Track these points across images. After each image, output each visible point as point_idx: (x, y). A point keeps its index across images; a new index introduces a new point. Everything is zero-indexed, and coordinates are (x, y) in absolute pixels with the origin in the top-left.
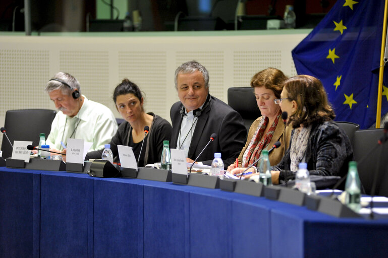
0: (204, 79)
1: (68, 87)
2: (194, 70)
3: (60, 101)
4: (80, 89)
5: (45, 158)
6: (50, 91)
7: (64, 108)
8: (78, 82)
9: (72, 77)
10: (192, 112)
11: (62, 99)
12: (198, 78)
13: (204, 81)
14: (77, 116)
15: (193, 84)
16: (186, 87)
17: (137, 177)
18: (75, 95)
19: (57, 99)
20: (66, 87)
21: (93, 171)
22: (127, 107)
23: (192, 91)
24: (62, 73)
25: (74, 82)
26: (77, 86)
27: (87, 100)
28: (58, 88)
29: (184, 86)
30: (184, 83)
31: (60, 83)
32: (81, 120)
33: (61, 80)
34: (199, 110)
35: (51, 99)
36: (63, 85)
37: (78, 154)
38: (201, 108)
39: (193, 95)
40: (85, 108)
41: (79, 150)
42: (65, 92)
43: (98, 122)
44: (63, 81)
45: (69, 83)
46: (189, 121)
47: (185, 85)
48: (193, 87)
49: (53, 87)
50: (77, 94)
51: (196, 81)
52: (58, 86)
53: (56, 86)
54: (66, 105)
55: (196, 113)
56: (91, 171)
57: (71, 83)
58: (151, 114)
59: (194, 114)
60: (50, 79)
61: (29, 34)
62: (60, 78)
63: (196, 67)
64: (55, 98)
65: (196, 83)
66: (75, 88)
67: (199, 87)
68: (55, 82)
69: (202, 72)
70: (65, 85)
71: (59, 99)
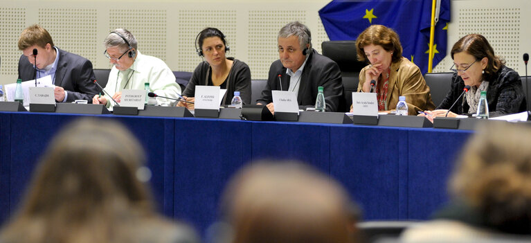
14: (131, 68)
17: (298, 120)
22: (215, 49)
41: (212, 97)
58: (231, 59)
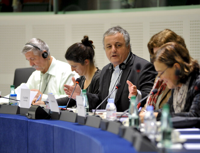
0: (124, 39)
1: (38, 49)
2: (116, 32)
3: (33, 60)
4: (49, 51)
5: (10, 105)
6: (24, 53)
7: (36, 65)
8: (47, 46)
9: (42, 41)
10: (118, 66)
11: (35, 59)
12: (119, 38)
13: (124, 41)
14: (47, 72)
15: (115, 43)
16: (110, 47)
17: (59, 119)
18: (45, 55)
19: (30, 59)
20: (37, 49)
21: (30, 114)
23: (115, 49)
24: (34, 39)
25: (43, 45)
26: (46, 48)
27: (55, 59)
28: (30, 50)
29: (109, 46)
30: (108, 43)
31: (32, 46)
32: (51, 75)
33: (33, 44)
34: (123, 64)
35: (27, 59)
36: (35, 48)
37: (27, 101)
38: (125, 62)
39: (115, 52)
40: (53, 66)
41: (27, 98)
42: (36, 53)
43: (63, 77)
44: (35, 44)
45: (39, 47)
46: (116, 74)
47: (109, 44)
48: (115, 45)
49: (26, 49)
50: (46, 54)
51: (117, 41)
52: (31, 49)
53: (29, 48)
54: (37, 63)
55: (122, 67)
56: (29, 114)
57: (40, 46)
59: (120, 67)
60: (26, 43)
61: (56, 13)
62: (33, 42)
63: (118, 30)
64: (29, 58)
65: (117, 43)
66: (44, 50)
67: (120, 45)
68: (29, 46)
69: (123, 34)
70: (36, 48)
71: (32, 59)
